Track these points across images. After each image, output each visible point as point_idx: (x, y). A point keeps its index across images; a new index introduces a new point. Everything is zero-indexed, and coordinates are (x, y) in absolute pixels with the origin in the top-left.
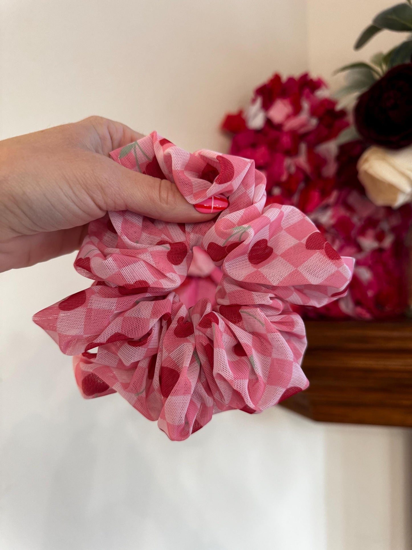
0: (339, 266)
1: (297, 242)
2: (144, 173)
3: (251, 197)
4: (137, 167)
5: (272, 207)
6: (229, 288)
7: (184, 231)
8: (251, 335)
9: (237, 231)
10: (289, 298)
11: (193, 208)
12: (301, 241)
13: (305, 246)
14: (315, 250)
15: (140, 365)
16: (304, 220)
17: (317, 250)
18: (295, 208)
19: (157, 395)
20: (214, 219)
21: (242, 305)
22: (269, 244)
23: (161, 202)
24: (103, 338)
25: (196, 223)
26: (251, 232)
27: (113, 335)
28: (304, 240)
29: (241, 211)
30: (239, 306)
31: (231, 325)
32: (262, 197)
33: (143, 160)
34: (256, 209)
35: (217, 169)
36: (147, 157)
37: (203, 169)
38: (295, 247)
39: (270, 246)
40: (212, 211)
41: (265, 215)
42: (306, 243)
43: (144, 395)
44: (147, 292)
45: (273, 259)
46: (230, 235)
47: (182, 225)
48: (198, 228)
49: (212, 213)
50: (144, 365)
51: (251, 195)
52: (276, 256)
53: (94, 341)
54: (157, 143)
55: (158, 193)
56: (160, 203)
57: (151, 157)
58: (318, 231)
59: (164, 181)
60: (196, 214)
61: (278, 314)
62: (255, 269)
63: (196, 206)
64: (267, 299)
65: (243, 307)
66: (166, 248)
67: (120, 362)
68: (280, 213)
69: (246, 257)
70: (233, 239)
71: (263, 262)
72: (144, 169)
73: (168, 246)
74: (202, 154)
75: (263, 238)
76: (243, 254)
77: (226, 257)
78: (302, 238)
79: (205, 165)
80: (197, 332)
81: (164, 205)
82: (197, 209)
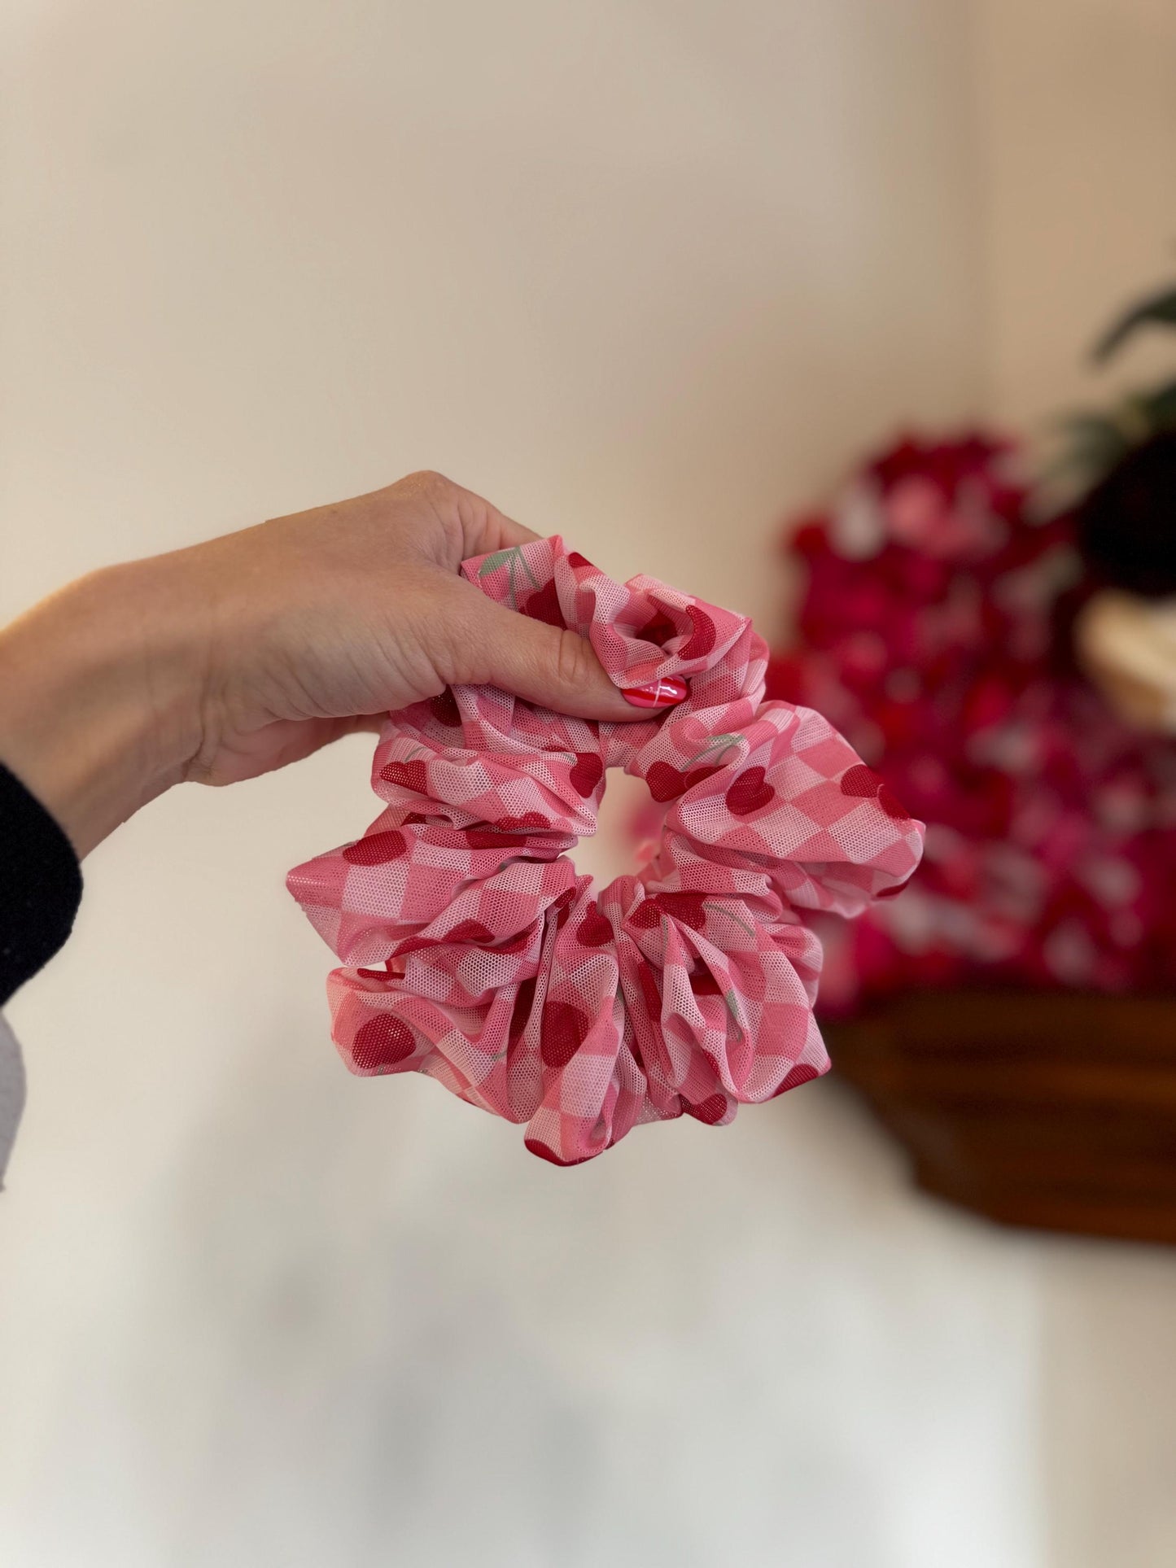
0: (905, 832)
1: (822, 780)
2: (522, 611)
3: (740, 686)
4: (509, 597)
5: (775, 707)
6: (683, 856)
7: (596, 734)
8: (726, 958)
9: (718, 743)
10: (798, 889)
11: (619, 694)
12: (831, 780)
13: (840, 789)
14: (860, 798)
15: (499, 996)
16: (833, 741)
17: (864, 798)
18: (818, 714)
19: (533, 1063)
20: (659, 719)
21: (708, 894)
22: (767, 779)
23: (560, 675)
24: (438, 930)
25: (620, 723)
26: (745, 746)
27: (460, 925)
28: (836, 777)
29: (723, 706)
30: (702, 896)
31: (688, 930)
32: (758, 687)
33: (525, 586)
34: (749, 706)
35: (674, 624)
36: (534, 581)
37: (647, 621)
38: (818, 790)
39: (768, 783)
40: (655, 703)
41: (764, 718)
42: (842, 782)
43: (504, 1060)
44: (522, 846)
45: (776, 807)
46: (700, 750)
47: (593, 724)
48: (624, 731)
49: (654, 708)
50: (508, 996)
51: (740, 682)
52: (782, 802)
53: (418, 935)
54: (563, 561)
55: (557, 658)
56: (558, 678)
57: (543, 582)
58: (862, 763)
59: (568, 634)
60: (622, 707)
61: (773, 920)
62: (740, 825)
63: (623, 692)
64: (759, 884)
65: (709, 897)
66: (568, 760)
67: (458, 989)
68: (794, 720)
69: (721, 798)
70: (705, 759)
71: (756, 812)
72: (524, 603)
73: (574, 756)
74: (652, 594)
75: (759, 764)
76: (716, 792)
77: (685, 794)
78: (832, 775)
79: (654, 612)
80: (621, 936)
81: (566, 684)
82: (626, 696)
